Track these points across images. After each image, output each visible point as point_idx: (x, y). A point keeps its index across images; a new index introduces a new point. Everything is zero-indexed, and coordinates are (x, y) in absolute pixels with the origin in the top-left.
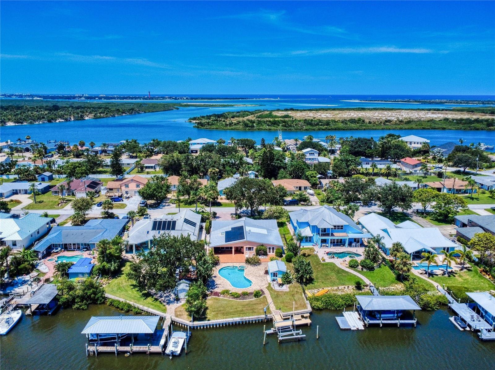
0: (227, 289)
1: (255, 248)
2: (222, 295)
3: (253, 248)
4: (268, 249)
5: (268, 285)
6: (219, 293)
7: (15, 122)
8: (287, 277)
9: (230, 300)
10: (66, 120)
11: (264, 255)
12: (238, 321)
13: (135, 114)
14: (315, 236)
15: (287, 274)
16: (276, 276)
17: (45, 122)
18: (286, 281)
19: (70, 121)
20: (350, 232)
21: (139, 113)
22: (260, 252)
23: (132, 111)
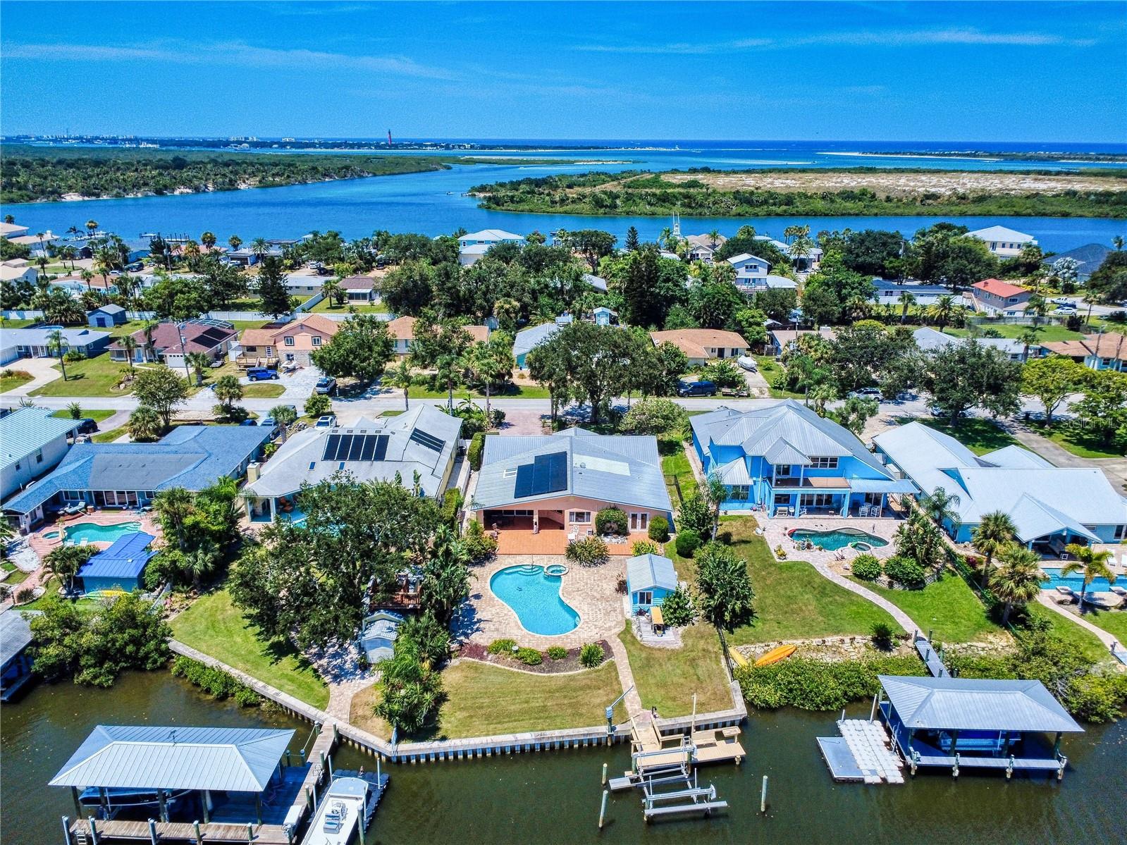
0: (507, 637)
1: (594, 514)
2: (490, 657)
3: (589, 514)
4: (630, 520)
5: (622, 628)
6: (485, 648)
7: (83, 194)
8: (679, 607)
9: (513, 673)
10: (197, 189)
11: (618, 533)
12: (529, 742)
13: (352, 179)
14: (759, 484)
15: (679, 598)
16: (649, 602)
17: (150, 194)
18: (676, 618)
19: (204, 191)
20: (855, 476)
21: (361, 177)
22: (608, 525)
23: (347, 171)
